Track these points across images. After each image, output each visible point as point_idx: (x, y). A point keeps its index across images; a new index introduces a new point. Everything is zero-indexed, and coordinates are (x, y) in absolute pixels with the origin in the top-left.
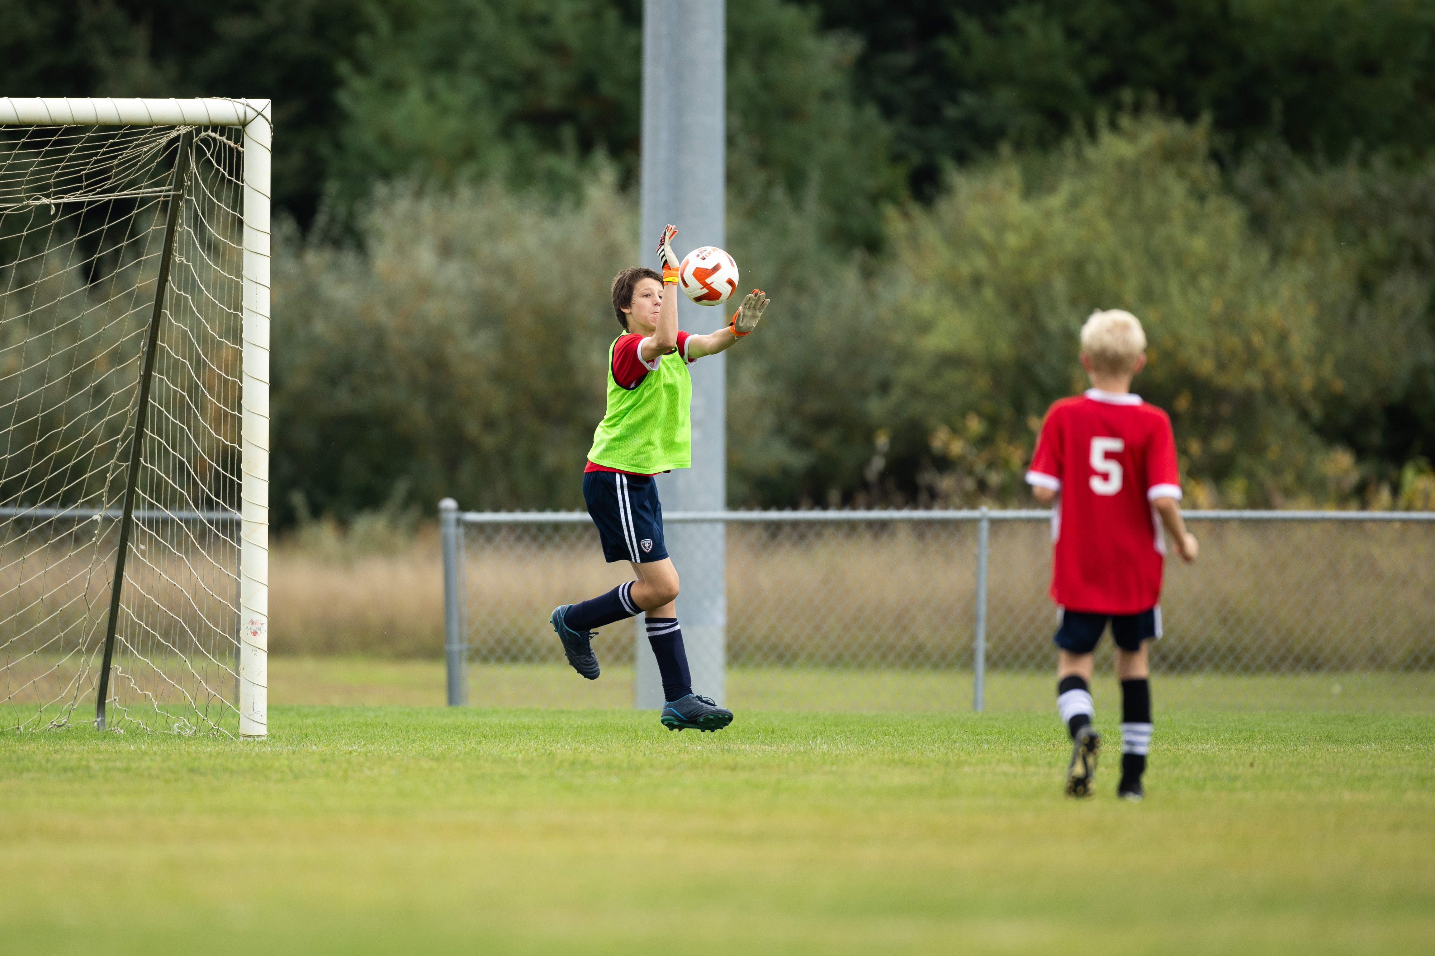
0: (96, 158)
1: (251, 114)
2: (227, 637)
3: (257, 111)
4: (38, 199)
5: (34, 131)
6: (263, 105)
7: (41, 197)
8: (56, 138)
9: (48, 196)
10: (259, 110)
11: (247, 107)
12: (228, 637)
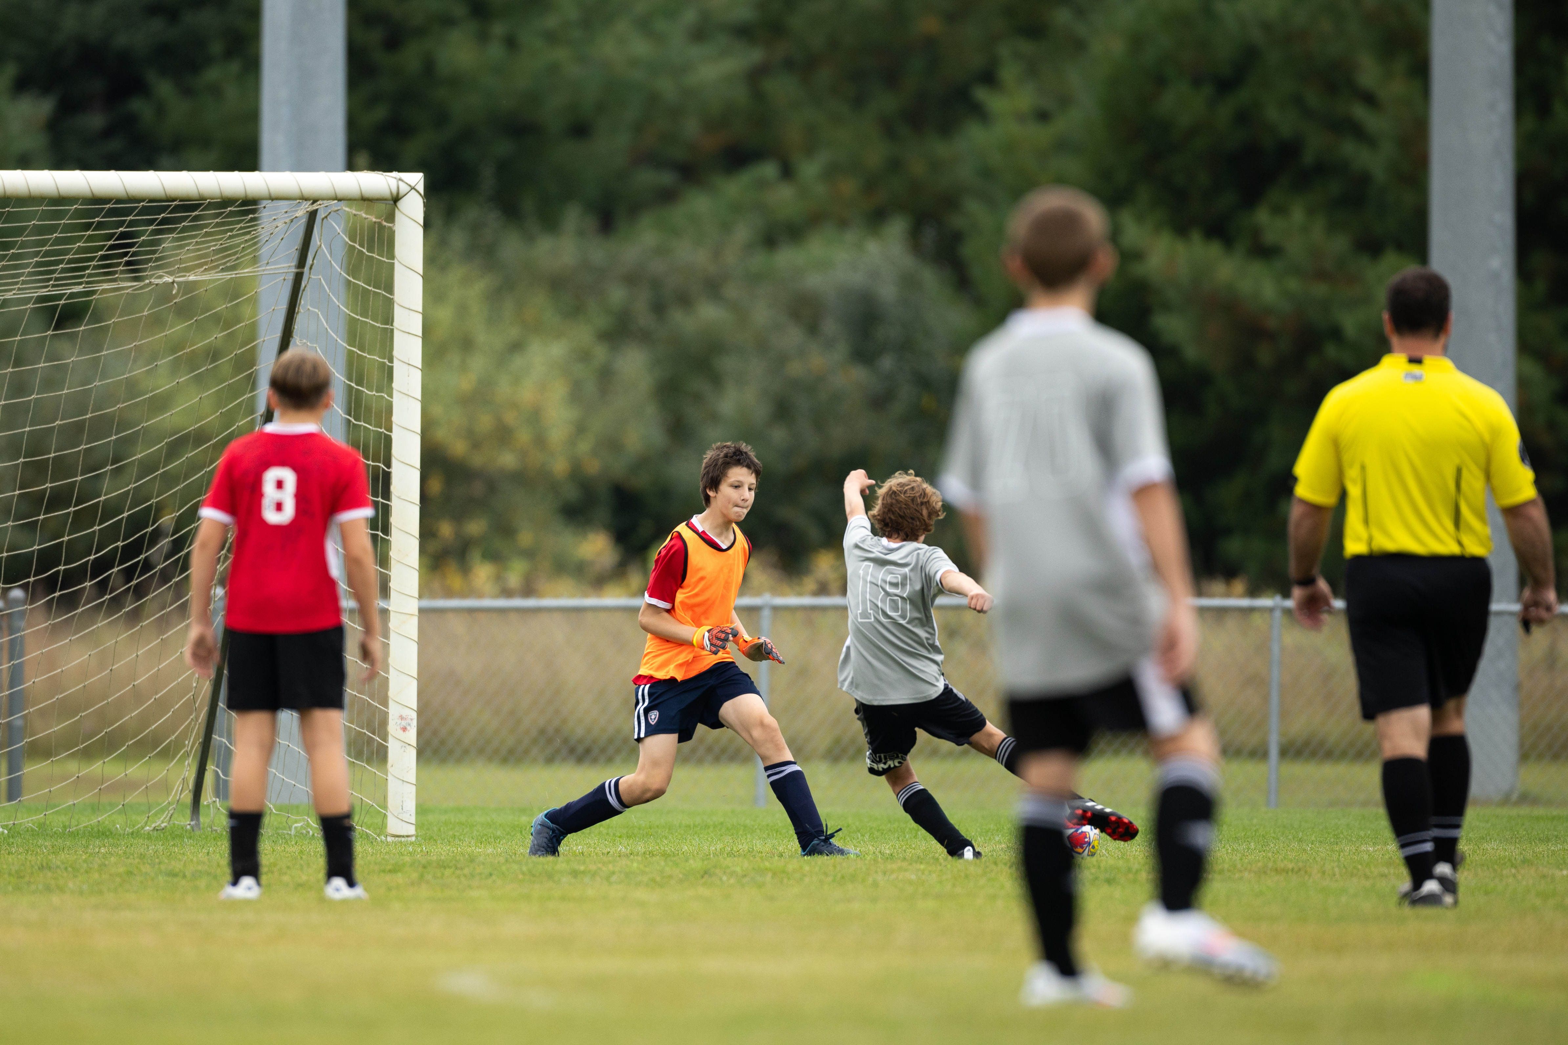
0: (231, 234)
1: (404, 188)
2: (365, 733)
3: (410, 186)
4: (160, 277)
5: (176, 206)
6: (416, 179)
7: (164, 274)
8: (196, 213)
9: (171, 274)
10: (413, 185)
11: (400, 183)
12: (367, 732)
